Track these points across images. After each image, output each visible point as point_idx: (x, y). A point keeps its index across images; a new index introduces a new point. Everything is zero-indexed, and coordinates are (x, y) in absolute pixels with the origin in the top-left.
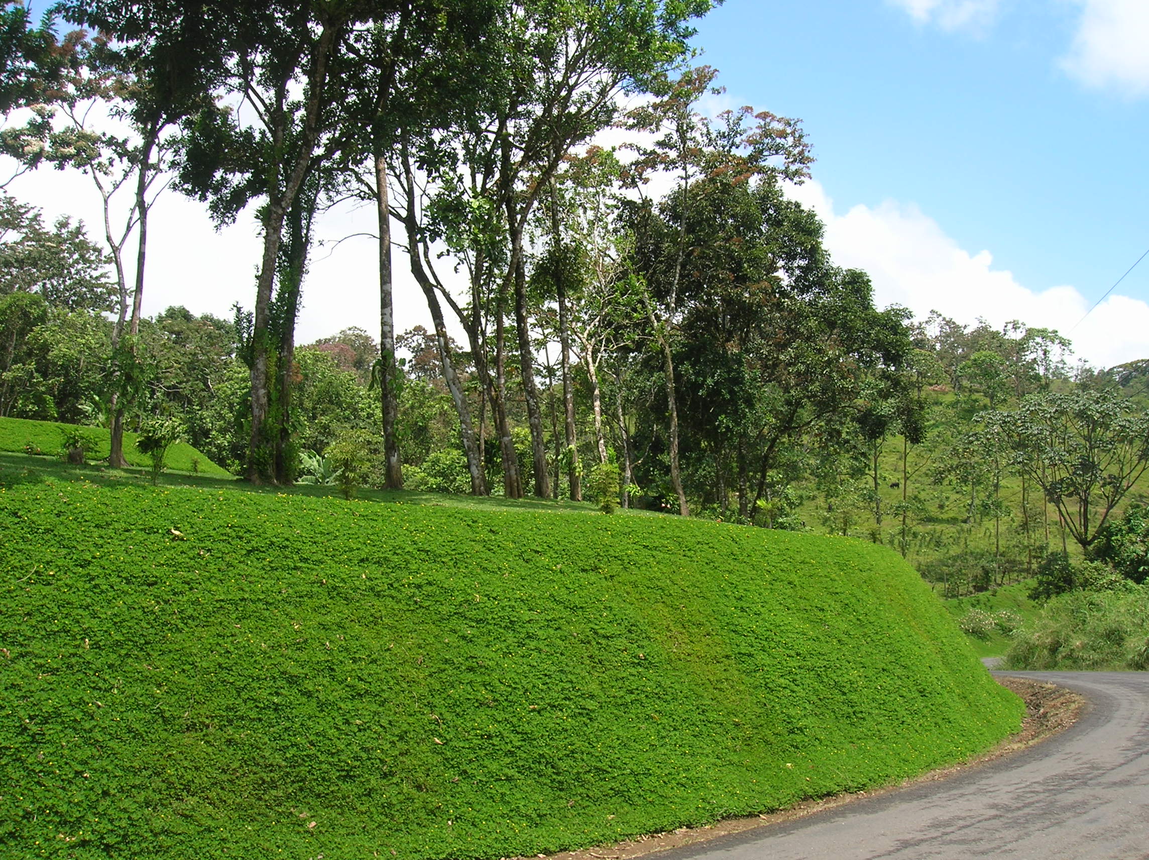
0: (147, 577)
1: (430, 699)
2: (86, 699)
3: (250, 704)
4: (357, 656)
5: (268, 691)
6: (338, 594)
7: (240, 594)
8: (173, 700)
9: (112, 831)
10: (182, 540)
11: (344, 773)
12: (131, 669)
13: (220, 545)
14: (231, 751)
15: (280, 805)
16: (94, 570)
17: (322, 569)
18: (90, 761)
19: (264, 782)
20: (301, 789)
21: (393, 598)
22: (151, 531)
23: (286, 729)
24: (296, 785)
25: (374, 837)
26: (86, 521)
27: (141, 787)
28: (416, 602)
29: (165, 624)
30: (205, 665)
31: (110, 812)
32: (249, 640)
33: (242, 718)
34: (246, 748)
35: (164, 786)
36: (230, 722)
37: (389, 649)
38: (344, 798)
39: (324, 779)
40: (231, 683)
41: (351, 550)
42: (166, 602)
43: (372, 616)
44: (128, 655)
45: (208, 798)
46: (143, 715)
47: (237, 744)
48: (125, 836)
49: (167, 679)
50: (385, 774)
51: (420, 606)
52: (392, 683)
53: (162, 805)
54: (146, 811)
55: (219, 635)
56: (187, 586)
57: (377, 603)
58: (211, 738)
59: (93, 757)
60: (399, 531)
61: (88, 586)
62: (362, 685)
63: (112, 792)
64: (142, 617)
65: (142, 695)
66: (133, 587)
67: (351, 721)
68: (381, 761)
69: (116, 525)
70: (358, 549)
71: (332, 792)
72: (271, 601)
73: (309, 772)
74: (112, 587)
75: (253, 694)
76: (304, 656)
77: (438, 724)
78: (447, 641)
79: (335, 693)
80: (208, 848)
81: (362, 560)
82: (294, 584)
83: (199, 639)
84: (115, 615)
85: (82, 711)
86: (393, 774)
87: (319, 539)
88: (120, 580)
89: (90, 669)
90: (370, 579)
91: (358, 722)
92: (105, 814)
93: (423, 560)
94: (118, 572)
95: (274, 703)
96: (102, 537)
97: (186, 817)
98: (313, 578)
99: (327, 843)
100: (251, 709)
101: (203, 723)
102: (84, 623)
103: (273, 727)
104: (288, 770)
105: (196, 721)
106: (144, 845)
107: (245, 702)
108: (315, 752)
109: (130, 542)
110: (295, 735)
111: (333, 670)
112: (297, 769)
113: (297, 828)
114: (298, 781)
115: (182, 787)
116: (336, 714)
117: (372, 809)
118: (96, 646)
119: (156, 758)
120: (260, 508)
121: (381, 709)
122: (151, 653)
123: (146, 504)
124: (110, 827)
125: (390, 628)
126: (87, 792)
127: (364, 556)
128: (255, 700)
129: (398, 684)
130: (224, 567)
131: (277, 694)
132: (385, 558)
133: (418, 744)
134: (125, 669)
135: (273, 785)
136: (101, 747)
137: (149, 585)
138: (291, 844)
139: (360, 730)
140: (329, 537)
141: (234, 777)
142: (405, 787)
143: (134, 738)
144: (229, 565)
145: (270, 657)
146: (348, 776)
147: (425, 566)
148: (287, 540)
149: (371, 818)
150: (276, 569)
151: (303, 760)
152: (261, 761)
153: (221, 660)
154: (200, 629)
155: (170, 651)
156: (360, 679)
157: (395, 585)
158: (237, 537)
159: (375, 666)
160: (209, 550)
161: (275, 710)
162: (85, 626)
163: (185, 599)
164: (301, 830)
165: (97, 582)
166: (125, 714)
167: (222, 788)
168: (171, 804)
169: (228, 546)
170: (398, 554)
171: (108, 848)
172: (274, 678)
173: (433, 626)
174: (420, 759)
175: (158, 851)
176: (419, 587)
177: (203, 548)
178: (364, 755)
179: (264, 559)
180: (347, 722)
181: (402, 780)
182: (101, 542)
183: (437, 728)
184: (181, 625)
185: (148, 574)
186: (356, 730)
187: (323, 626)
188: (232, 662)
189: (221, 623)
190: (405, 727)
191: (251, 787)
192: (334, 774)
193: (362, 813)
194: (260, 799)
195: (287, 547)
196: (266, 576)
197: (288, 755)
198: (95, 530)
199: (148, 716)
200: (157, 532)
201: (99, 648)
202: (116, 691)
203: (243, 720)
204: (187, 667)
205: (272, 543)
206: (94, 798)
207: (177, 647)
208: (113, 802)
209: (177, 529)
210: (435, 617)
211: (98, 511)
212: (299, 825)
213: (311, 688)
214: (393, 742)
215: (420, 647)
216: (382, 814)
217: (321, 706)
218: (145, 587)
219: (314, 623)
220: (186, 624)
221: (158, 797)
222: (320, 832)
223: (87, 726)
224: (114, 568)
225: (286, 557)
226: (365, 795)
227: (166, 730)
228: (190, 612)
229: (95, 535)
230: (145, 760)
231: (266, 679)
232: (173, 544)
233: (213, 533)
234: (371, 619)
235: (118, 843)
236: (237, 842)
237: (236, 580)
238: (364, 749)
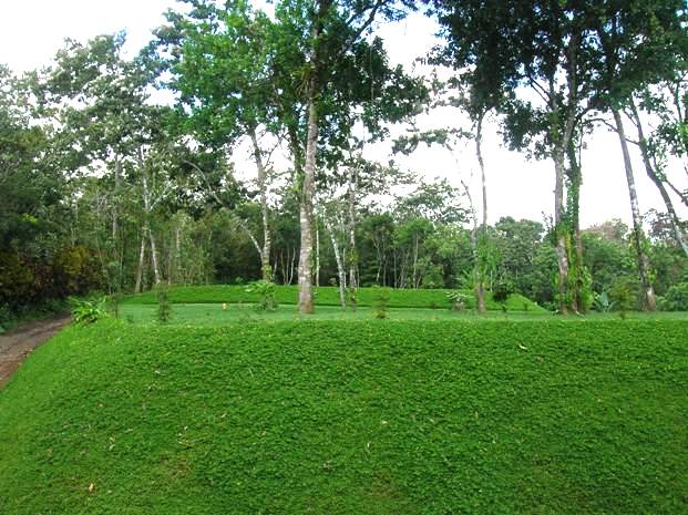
0: (508, 374)
2: (478, 447)
3: (574, 449)
4: (639, 417)
5: (585, 441)
6: (623, 379)
7: (564, 382)
8: (528, 447)
10: (527, 352)
12: (502, 429)
13: (549, 353)
16: (477, 372)
18: (482, 483)
19: (585, 496)
22: (508, 347)
23: (598, 463)
26: (471, 344)
27: (513, 499)
33: (570, 457)
34: (573, 475)
35: (525, 498)
36: (563, 460)
40: (562, 436)
41: (630, 351)
42: (520, 388)
44: (500, 421)
49: (524, 435)
50: (661, 492)
51: (677, 385)
52: (662, 434)
56: (531, 379)
57: (649, 384)
58: (552, 470)
59: (483, 481)
62: (643, 436)
63: (496, 501)
64: (507, 398)
65: (510, 444)
66: (501, 381)
67: (638, 458)
68: (659, 484)
69: (488, 345)
70: (634, 350)
72: (582, 385)
73: (613, 490)
74: (488, 382)
75: (576, 442)
76: (605, 419)
79: (626, 441)
81: (637, 358)
82: (596, 374)
83: (541, 410)
84: (491, 397)
85: (476, 454)
87: (609, 345)
88: (492, 377)
89: (479, 429)
90: (643, 369)
91: (642, 459)
93: (677, 355)
94: (492, 373)
95: (589, 448)
96: (480, 353)
98: (607, 370)
100: (575, 452)
101: (546, 461)
102: (474, 403)
104: (599, 489)
105: (542, 459)
107: (571, 447)
108: (616, 478)
109: (497, 355)
110: (603, 468)
111: (624, 427)
112: (605, 489)
115: (536, 499)
116: (628, 454)
118: (482, 416)
120: (571, 329)
121: (656, 451)
122: (514, 419)
123: (503, 332)
125: (658, 398)
127: (638, 354)
128: (577, 446)
130: (553, 367)
131: (591, 442)
132: (652, 355)
134: (499, 429)
135: (591, 499)
136: (488, 475)
137: (510, 379)
140: (615, 344)
144: (556, 365)
145: (584, 420)
146: (638, 493)
147: (678, 358)
148: (589, 347)
150: (584, 366)
152: (583, 484)
153: (555, 423)
154: (541, 404)
155: (525, 418)
156: (642, 432)
157: (660, 372)
158: (559, 348)
159: (650, 424)
160: (543, 357)
161: (590, 452)
162: (475, 405)
163: (531, 386)
166: (501, 455)
167: (560, 500)
169: (554, 353)
170: (659, 352)
172: (588, 432)
176: (675, 372)
177: (539, 356)
178: (647, 480)
179: (576, 360)
180: (635, 459)
181: (673, 497)
182: (480, 356)
184: (530, 402)
186: (641, 464)
187: (616, 400)
188: (562, 424)
189: (553, 400)
190: (673, 462)
191: (577, 499)
194: (583, 507)
195: (589, 352)
196: (578, 370)
197: (599, 480)
198: (476, 349)
199: (514, 457)
200: (512, 348)
201: (484, 417)
202: (495, 442)
204: (535, 427)
205: (580, 350)
206: (485, 505)
207: (529, 415)
208: (496, 507)
209: (523, 345)
213: (611, 438)
214: (665, 472)
218: (507, 381)
219: (610, 397)
220: (533, 401)
221: (522, 504)
223: (479, 463)
224: (489, 370)
225: (590, 358)
227: (524, 465)
228: (534, 394)
229: (477, 352)
230: (514, 483)
232: (521, 355)
233: (544, 346)
234: (646, 394)
237: (561, 374)
238: (647, 476)
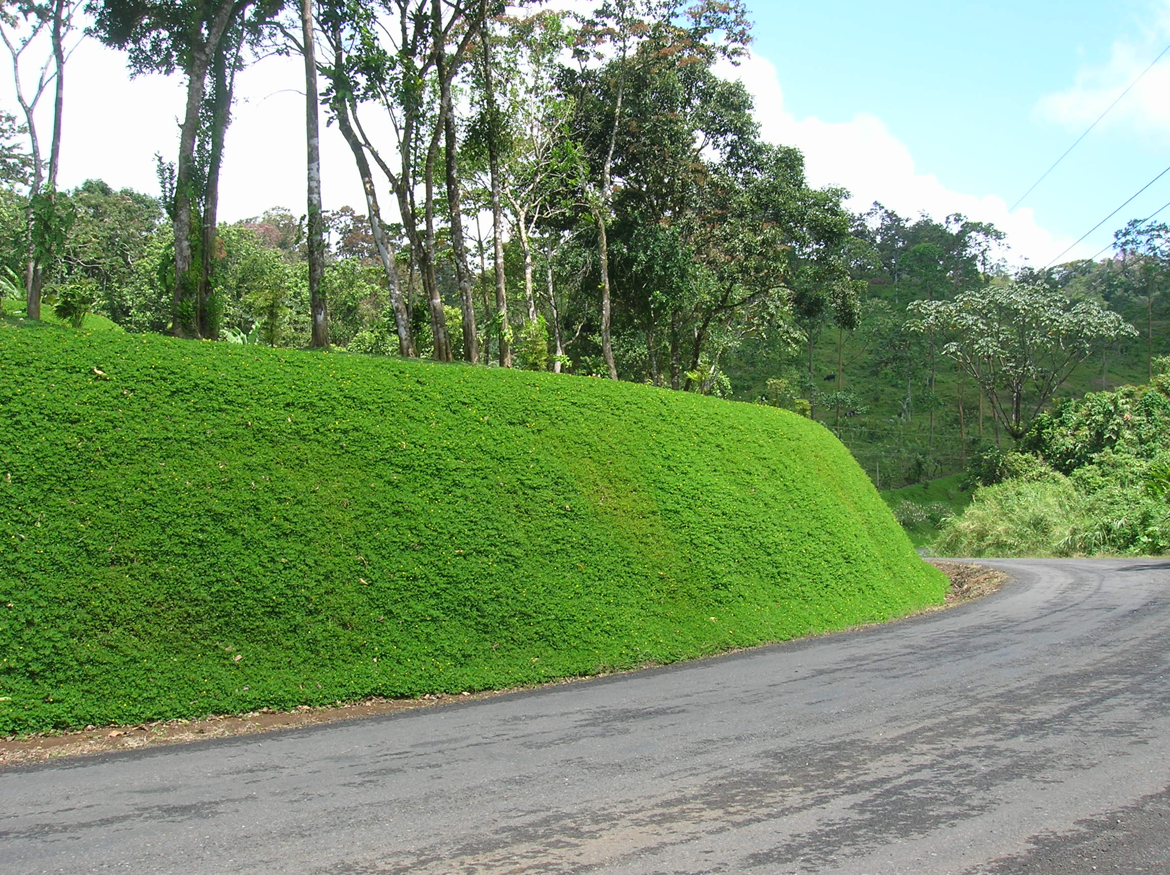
0: (69, 414)
1: (356, 540)
2: (9, 531)
3: (175, 540)
4: (282, 496)
5: (193, 528)
6: (263, 437)
7: (165, 434)
8: (97, 534)
9: (37, 659)
10: (105, 380)
11: (268, 609)
12: (54, 503)
13: (144, 386)
14: (156, 585)
15: (205, 639)
16: (15, 407)
17: (248, 411)
18: (14, 592)
19: (189, 615)
20: (227, 624)
21: (319, 442)
22: (73, 370)
23: (212, 565)
24: (221, 620)
25: (299, 672)
26: (6, 359)
27: (67, 618)
28: (342, 447)
29: (89, 460)
30: (129, 500)
31: (35, 640)
32: (173, 478)
33: (167, 553)
34: (171, 582)
35: (89, 617)
36: (155, 557)
37: (314, 492)
38: (269, 633)
39: (249, 614)
40: (156, 519)
41: (277, 394)
42: (90, 439)
43: (297, 458)
44: (51, 490)
45: (133, 630)
46: (66, 548)
47: (161, 578)
48: (50, 665)
49: (90, 514)
50: (310, 611)
51: (347, 451)
52: (317, 524)
53: (87, 636)
54: (71, 641)
55: (143, 473)
56: (110, 424)
57: (303, 446)
58: (135, 572)
59: (17, 588)
60: (325, 377)
61: (9, 422)
62: (287, 525)
63: (36, 621)
64: (64, 454)
65: (66, 529)
66: (55, 424)
67: (277, 559)
68: (307, 598)
69: (37, 364)
70: (284, 393)
71: (258, 627)
72: (196, 441)
73: (235, 607)
74: (34, 424)
75: (178, 530)
76: (229, 495)
77: (364, 565)
78: (373, 485)
79: (260, 532)
80: (134, 678)
81: (288, 405)
82: (219, 425)
83: (123, 476)
84: (37, 450)
85: (5, 543)
86: (318, 612)
87: (245, 382)
88: (42, 416)
89: (12, 503)
90: (296, 423)
91: (283, 560)
92: (30, 643)
93: (349, 407)
94: (41, 409)
95: (199, 540)
96: (23, 375)
97: (112, 647)
98: (238, 420)
99: (253, 675)
100: (176, 545)
101: (127, 557)
102: (6, 458)
103: (198, 563)
104: (213, 604)
105: (120, 555)
106: (69, 673)
107: (170, 537)
108: (241, 588)
109: (52, 380)
110: (220, 571)
111: (258, 509)
112: (223, 604)
113: (222, 661)
114: (223, 616)
115: (107, 619)
116: (261, 552)
117: (297, 645)
118: (18, 480)
119: (80, 590)
120: (184, 351)
121: (306, 549)
122: (75, 489)
123: (67, 344)
124: (35, 655)
125: (316, 471)
126: (11, 622)
127: (289, 400)
128: (180, 536)
129: (324, 525)
130: (148, 406)
131: (202, 531)
132: (311, 403)
133: (344, 583)
134: (49, 503)
135: (199, 619)
136: (25, 578)
137: (72, 422)
138: (216, 675)
139: (285, 569)
140: (254, 381)
141: (159, 610)
142: (330, 625)
143: (58, 570)
144: (153, 405)
145: (194, 495)
146: (273, 613)
147: (352, 412)
148: (212, 382)
149: (297, 654)
150: (201, 411)
151: (228, 595)
152: (186, 595)
153: (146, 497)
154: (124, 466)
155: (94, 488)
156: (286, 519)
157: (321, 430)
158: (161, 378)
159: (300, 507)
160: (132, 390)
161: (200, 546)
162: (6, 461)
163: (108, 436)
164: (226, 662)
165: (18, 418)
166: (48, 547)
167: (147, 621)
168: (96, 635)
169: (152, 386)
170: (324, 400)
171: (33, 675)
172: (199, 515)
173: (359, 471)
174: (346, 598)
175: (84, 680)
176: (345, 432)
177: (126, 388)
178: (289, 592)
179: (188, 400)
180: (273, 560)
181: (328, 618)
182: (22, 379)
183: (363, 569)
184: (104, 462)
185: (71, 411)
186: (281, 568)
187: (249, 467)
188: (157, 499)
189: (145, 461)
190: (330, 567)
191: (177, 620)
192: (259, 611)
193: (288, 648)
194: (185, 632)
195: (211, 389)
196: (191, 417)
197: (213, 590)
198: (16, 367)
199: (73, 550)
200: (80, 372)
201: (22, 482)
202: (39, 525)
203: (168, 555)
204: (111, 502)
205: (197, 385)
206: (18, 628)
207: (101, 483)
208: (37, 631)
209: (100, 369)
210: (361, 462)
211: (19, 350)
212: (225, 659)
213: (236, 526)
214: (318, 581)
215: (346, 491)
216: (307, 649)
217: (247, 544)
218: (68, 425)
219: (239, 463)
220: (110, 461)
221: (83, 627)
222: (246, 665)
223: (10, 557)
224: (36, 405)
225: (211, 399)
226: (291, 632)
227: (90, 563)
228: (113, 449)
229: (16, 372)
230: (70, 592)
231: (190, 516)
232: (96, 384)
233: (137, 374)
234: (297, 462)
235: (44, 671)
236: (162, 673)
237: (160, 420)
238: (289, 587)
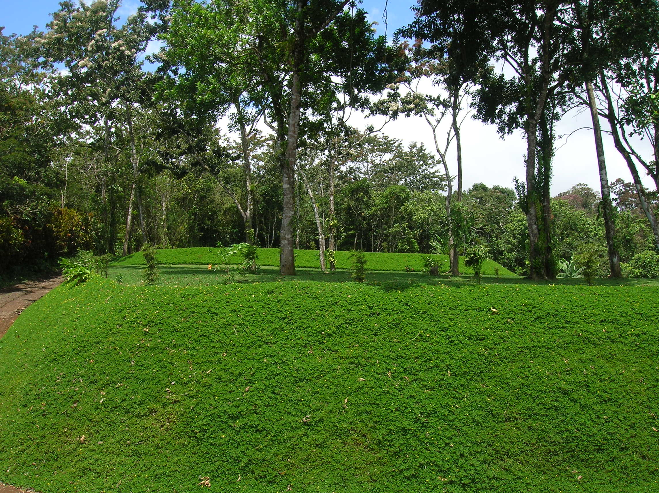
0: (479, 335)
1: (649, 403)
2: (450, 404)
3: (541, 406)
4: (603, 378)
5: (551, 399)
6: (589, 342)
7: (532, 343)
8: (497, 404)
9: (466, 476)
10: (497, 314)
11: (597, 447)
12: (473, 387)
13: (519, 316)
14: (531, 433)
15: (560, 465)
16: (450, 333)
17: (579, 327)
18: (453, 438)
19: (550, 451)
20: (572, 456)
21: (622, 343)
22: (479, 310)
23: (563, 421)
24: (569, 454)
25: (617, 486)
26: (444, 306)
27: (482, 453)
28: (636, 345)
29: (491, 361)
30: (514, 384)
31: (464, 466)
32: (539, 370)
33: (536, 414)
34: (539, 432)
35: (494, 452)
36: (530, 417)
37: (621, 374)
38: (598, 462)
39: (585, 451)
40: (530, 395)
41: (595, 315)
42: (491, 349)
43: (610, 354)
44: (471, 379)
45: (518, 460)
46: (481, 413)
47: (534, 429)
48: (473, 480)
49: (493, 392)
50: (622, 448)
51: (639, 347)
52: (624, 394)
53: (493, 463)
54: (484, 466)
55: (521, 367)
56: (502, 340)
57: (613, 346)
58: (519, 426)
59: (455, 435)
60: (623, 302)
61: (447, 341)
62: (606, 395)
63: (466, 455)
64: (478, 358)
65: (480, 402)
66: (472, 341)
67: (601, 416)
68: (620, 441)
69: (461, 308)
70: (599, 314)
71: (591, 458)
72: (550, 347)
73: (576, 446)
74: (461, 342)
75: (542, 400)
76: (570, 378)
77: (654, 419)
78: (657, 368)
79: (590, 400)
80: (519, 488)
81: (602, 321)
82: (563, 336)
83: (510, 369)
84: (463, 357)
85: (448, 410)
86: (627, 449)
87: (576, 309)
88: (464, 337)
89: (451, 387)
90: (608, 332)
91: (605, 417)
92: (462, 467)
93: (640, 320)
94: (463, 333)
95: (555, 406)
96: (453, 315)
97: (507, 470)
98: (574, 333)
99: (589, 488)
100: (542, 409)
101: (514, 417)
102: (447, 362)
103: (555, 419)
104: (564, 445)
105: (510, 416)
106: (484, 485)
107: (538, 405)
108: (580, 434)
109: (469, 317)
110: (567, 425)
111: (588, 386)
112: (570, 444)
113: (570, 479)
114: (570, 452)
115: (504, 453)
116: (591, 412)
117: (615, 470)
118: (454, 374)
119: (489, 436)
120: (540, 294)
121: (618, 410)
122: (484, 378)
123: (475, 295)
124: (465, 474)
125: (622, 361)
126: (452, 455)
127: (603, 318)
128: (544, 404)
129: (628, 394)
130: (522, 328)
131: (556, 401)
132: (616, 319)
133: (642, 431)
134: (470, 387)
135: (556, 453)
136: (459, 430)
137: (481, 340)
138: (567, 488)
139: (606, 422)
140: (582, 308)
141: (533, 448)
142: (635, 457)
143: (477, 425)
144: (525, 327)
145: (551, 379)
146: (599, 450)
147: (641, 323)
148: (557, 311)
149: (615, 475)
150: (552, 328)
151: (573, 439)
152: (548, 439)
153: (523, 381)
154: (510, 364)
155: (494, 377)
156: (605, 392)
157: (623, 335)
158: (528, 311)
159: (613, 384)
160: (513, 319)
161: (556, 410)
162: (448, 364)
163: (501, 347)
164: (573, 480)
165: (452, 339)
166: (471, 412)
167: (526, 454)
168: (498, 462)
169: (523, 316)
170: (623, 317)
171: (464, 485)
172: (554, 391)
173: (648, 359)
174: (644, 440)
175: (491, 489)
176: (638, 335)
177: (509, 318)
178: (609, 437)
179: (544, 323)
180: (598, 417)
181: (633, 453)
182: (453, 317)
183: (654, 421)
184: (500, 362)
185: (480, 334)
186: (604, 422)
187: (581, 361)
188: (530, 383)
189: (522, 360)
190: (633, 420)
191: (543, 454)
192: (591, 448)
193: (609, 471)
194: (548, 461)
195: (557, 315)
196: (546, 333)
197: (564, 436)
198: (449, 311)
199: (484, 413)
200: (483, 310)
201: (456, 375)
202: (466, 399)
203: (537, 415)
204: (504, 386)
205: (548, 313)
206: (456, 458)
207: (498, 374)
208: (466, 460)
209: (494, 308)
210: (649, 354)
211: (450, 300)
212: (572, 477)
213: (576, 397)
214: (627, 429)
215: (641, 372)
216: (621, 472)
217: (583, 408)
218: (479, 341)
219: (575, 359)
220: (502, 361)
221: (491, 458)
222: (584, 482)
223: (451, 418)
224: (461, 331)
225: (557, 321)
226: (611, 461)
227: (494, 421)
228: (504, 354)
229: (450, 313)
230: (483, 438)
231: (549, 392)
232: (493, 317)
233: (514, 309)
234: (610, 356)
235: (470, 483)
236: (536, 486)
237: (529, 336)
238: (609, 433)
